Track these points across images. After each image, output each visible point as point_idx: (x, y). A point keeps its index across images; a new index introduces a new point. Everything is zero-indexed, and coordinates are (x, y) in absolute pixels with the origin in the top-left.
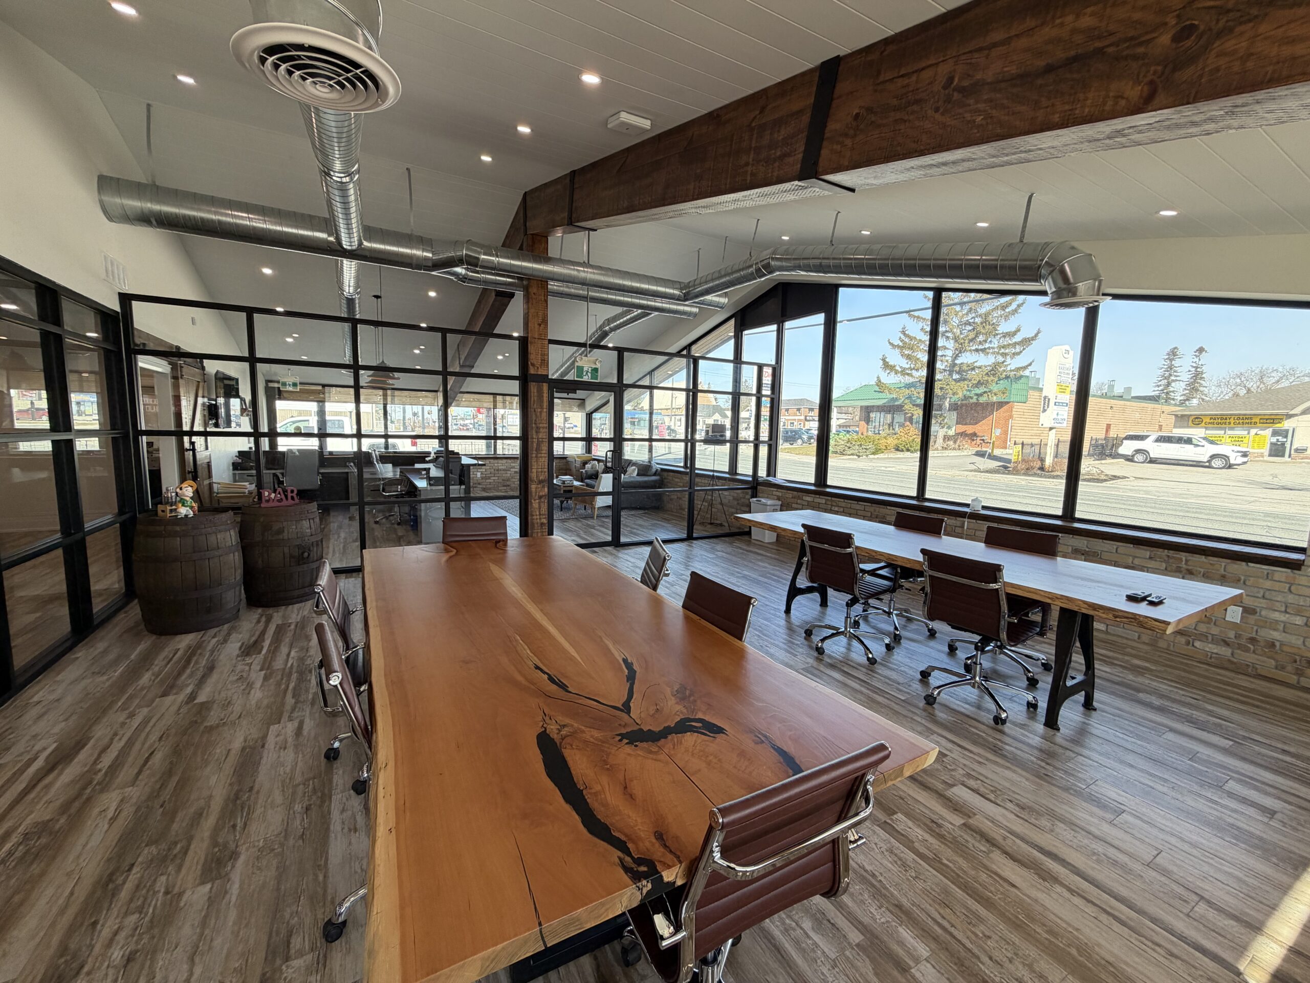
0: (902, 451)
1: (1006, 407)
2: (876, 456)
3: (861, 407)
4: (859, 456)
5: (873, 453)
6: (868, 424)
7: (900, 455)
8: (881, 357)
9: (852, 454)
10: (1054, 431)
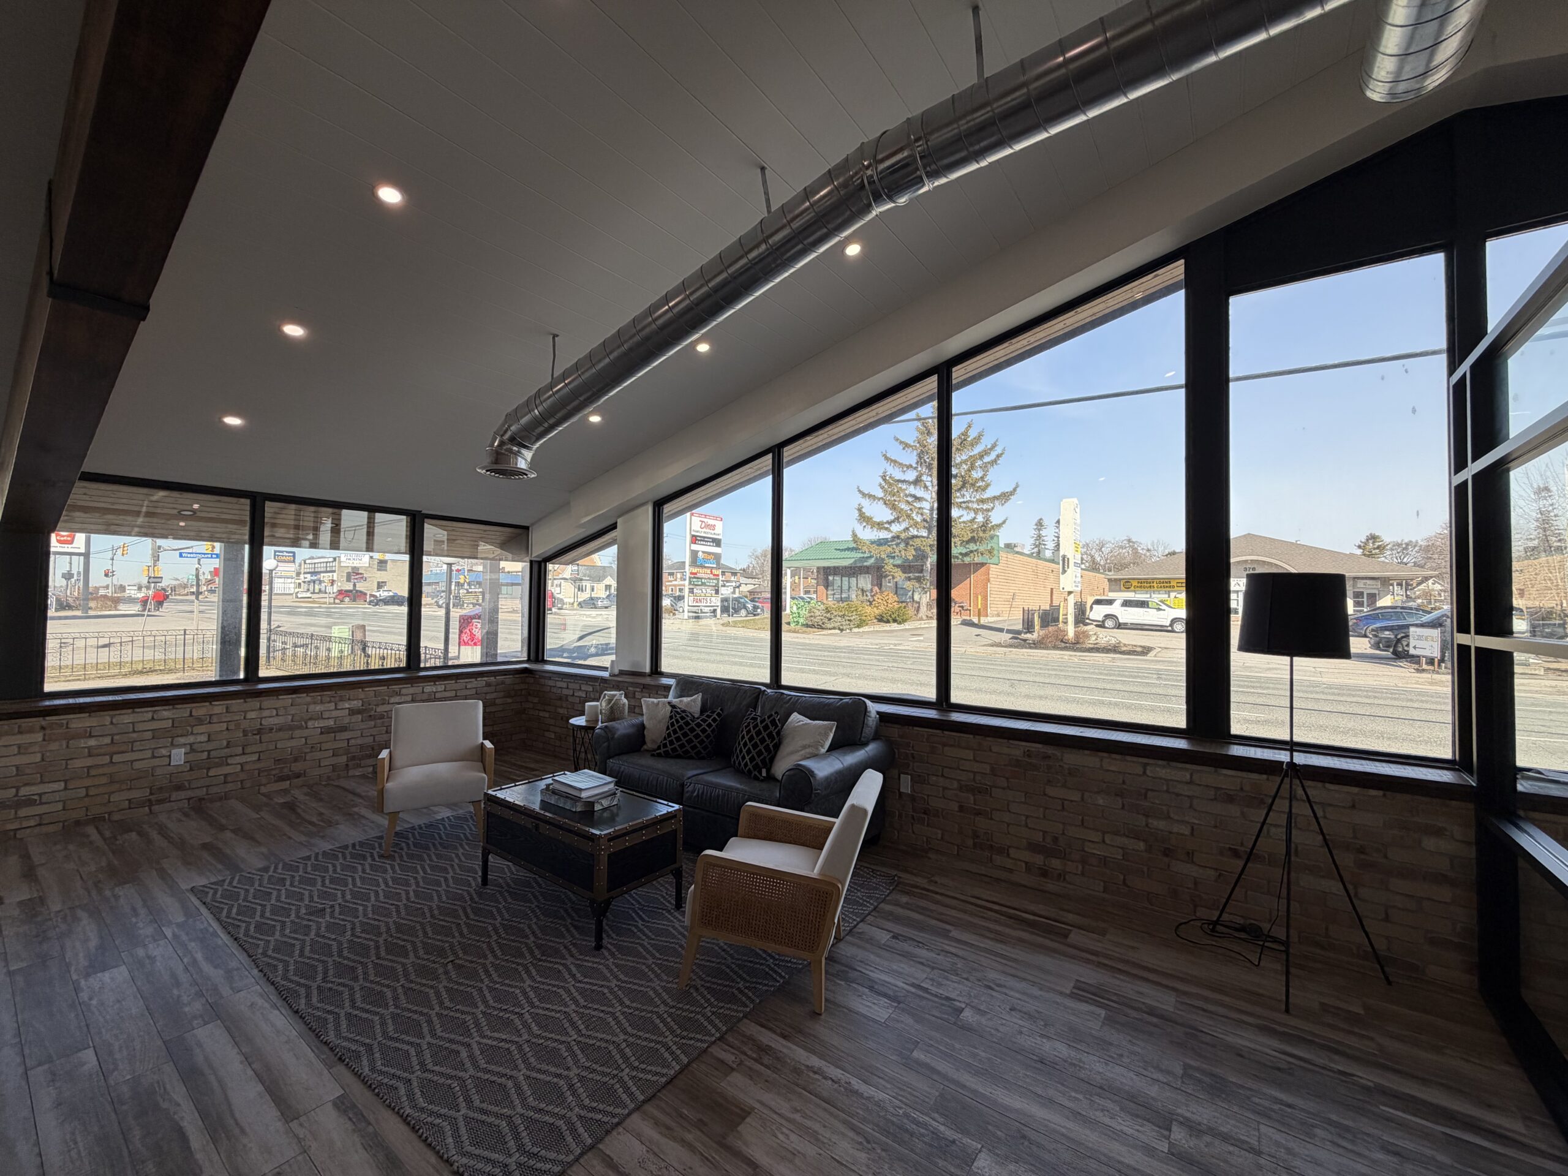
0: (888, 622)
1: (983, 569)
2: (861, 630)
3: (818, 568)
4: (842, 630)
5: (859, 626)
6: (827, 589)
7: (887, 627)
8: (857, 506)
9: (834, 628)
10: (1072, 595)
